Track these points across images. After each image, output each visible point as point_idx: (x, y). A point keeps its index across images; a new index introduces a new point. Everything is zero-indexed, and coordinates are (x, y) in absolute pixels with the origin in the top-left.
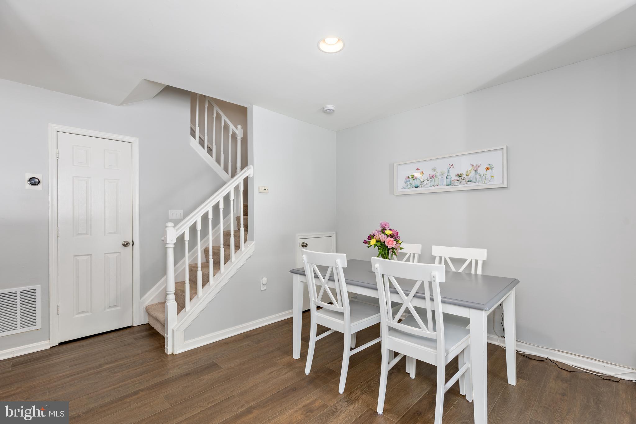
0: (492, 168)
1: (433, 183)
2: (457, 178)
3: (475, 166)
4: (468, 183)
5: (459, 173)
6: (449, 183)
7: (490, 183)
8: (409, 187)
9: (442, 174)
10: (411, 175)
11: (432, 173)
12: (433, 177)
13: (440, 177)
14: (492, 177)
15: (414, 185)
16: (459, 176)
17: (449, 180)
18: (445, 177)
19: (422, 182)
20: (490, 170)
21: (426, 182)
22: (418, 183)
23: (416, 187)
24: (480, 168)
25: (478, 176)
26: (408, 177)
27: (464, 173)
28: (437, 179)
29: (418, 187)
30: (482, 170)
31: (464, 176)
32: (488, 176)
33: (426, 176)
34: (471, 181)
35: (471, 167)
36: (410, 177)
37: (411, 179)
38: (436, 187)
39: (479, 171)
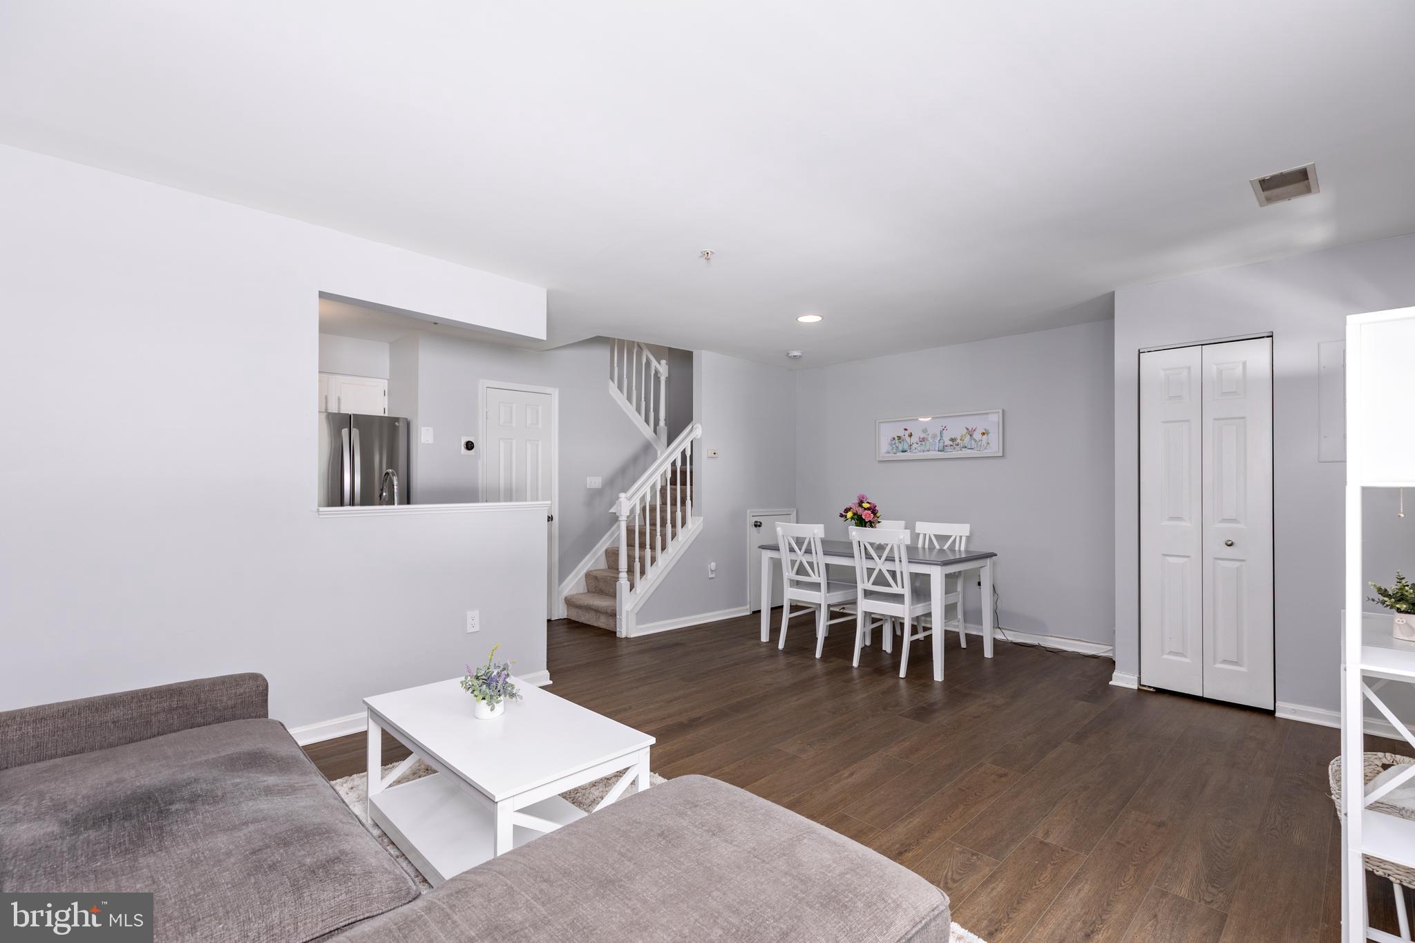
0: (988, 434)
1: (923, 448)
2: (951, 443)
3: (970, 429)
4: (964, 449)
5: (953, 437)
6: (941, 448)
7: (986, 451)
8: (894, 451)
9: (934, 436)
10: (898, 437)
11: (923, 435)
12: (923, 440)
13: (931, 440)
14: (988, 443)
15: (901, 448)
16: (953, 440)
17: (941, 445)
18: (937, 441)
19: (911, 445)
20: (986, 435)
21: (915, 446)
22: (906, 447)
23: (903, 452)
24: (975, 433)
25: (973, 442)
26: (894, 439)
27: (959, 438)
28: (928, 443)
29: (905, 451)
30: (977, 436)
31: (959, 441)
32: (984, 442)
33: (914, 439)
34: (966, 447)
35: (966, 431)
36: (896, 438)
37: (897, 441)
38: (927, 453)
39: (974, 436)
